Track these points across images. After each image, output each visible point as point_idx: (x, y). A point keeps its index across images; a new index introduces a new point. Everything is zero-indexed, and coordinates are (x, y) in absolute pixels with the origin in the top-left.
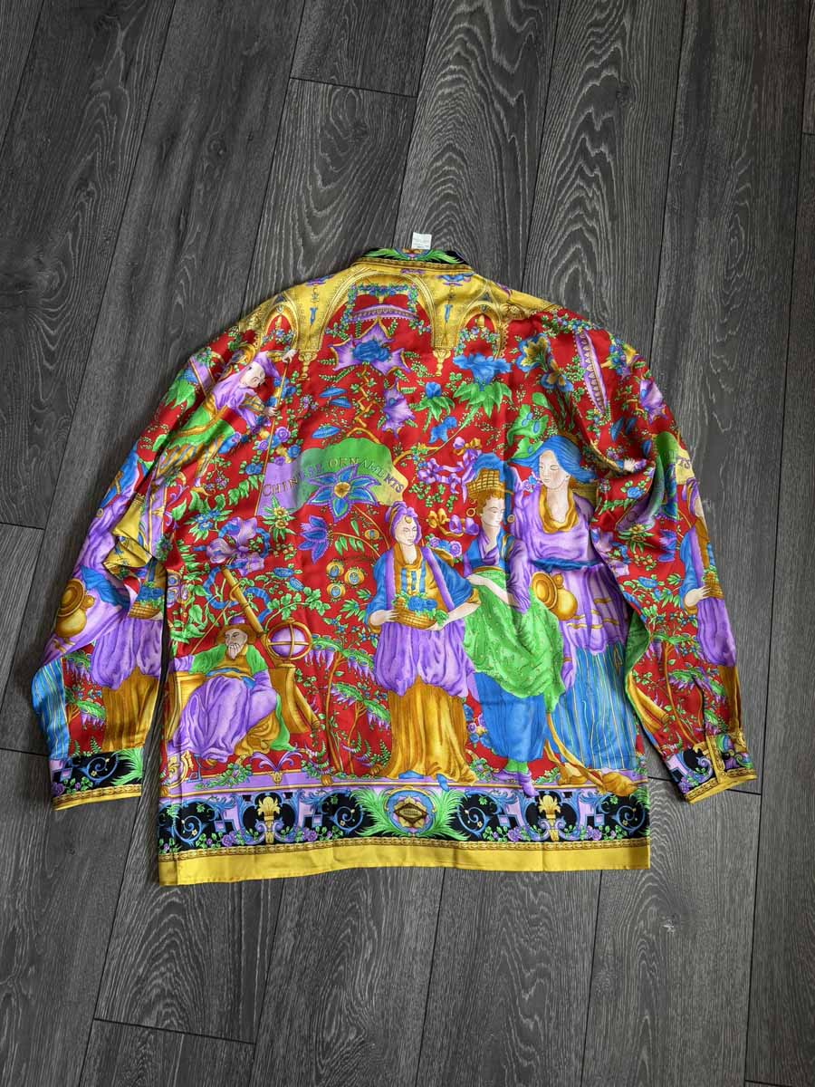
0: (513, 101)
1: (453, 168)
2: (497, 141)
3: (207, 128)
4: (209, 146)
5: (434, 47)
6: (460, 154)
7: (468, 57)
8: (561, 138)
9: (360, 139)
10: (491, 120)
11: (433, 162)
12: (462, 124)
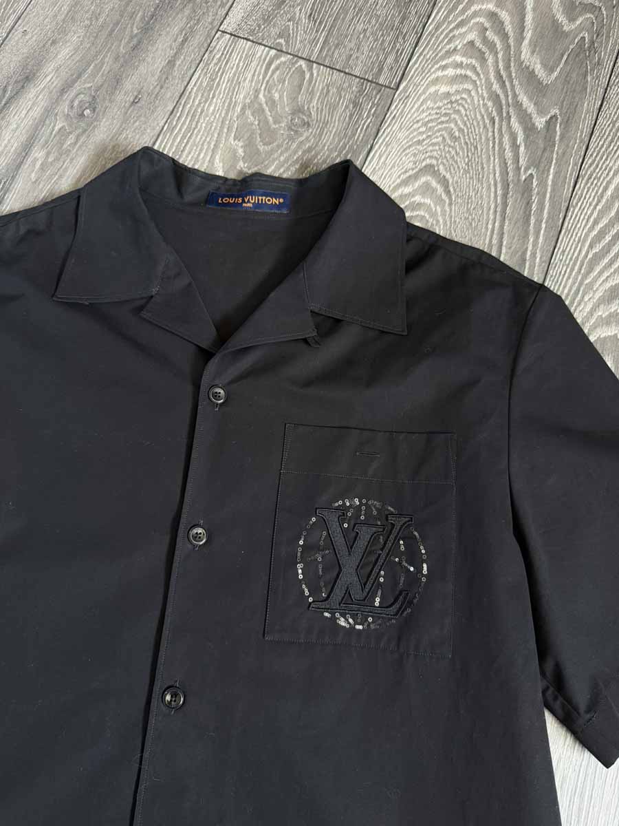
0: (540, 122)
1: (428, 201)
2: (505, 172)
3: (79, 76)
4: (72, 101)
5: (437, 29)
6: (444, 182)
7: (484, 49)
8: (606, 189)
9: (296, 131)
10: (501, 143)
11: (399, 186)
12: (456, 139)
